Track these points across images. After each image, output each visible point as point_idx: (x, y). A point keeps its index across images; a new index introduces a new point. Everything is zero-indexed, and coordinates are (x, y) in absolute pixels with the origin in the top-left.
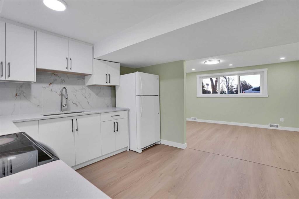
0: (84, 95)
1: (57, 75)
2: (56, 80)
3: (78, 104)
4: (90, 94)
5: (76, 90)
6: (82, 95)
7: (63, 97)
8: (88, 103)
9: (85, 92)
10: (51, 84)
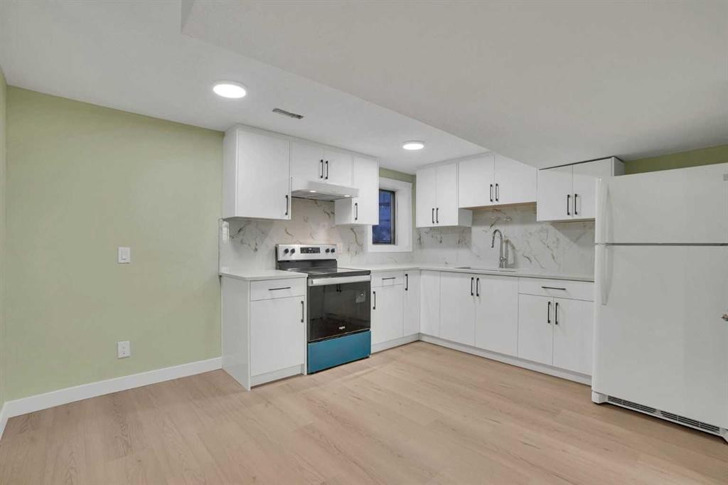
0: (544, 241)
1: (500, 211)
2: (498, 219)
3: (532, 259)
4: (558, 240)
5: (531, 234)
6: (542, 241)
7: (509, 246)
8: (554, 258)
9: (547, 236)
10: (492, 225)
